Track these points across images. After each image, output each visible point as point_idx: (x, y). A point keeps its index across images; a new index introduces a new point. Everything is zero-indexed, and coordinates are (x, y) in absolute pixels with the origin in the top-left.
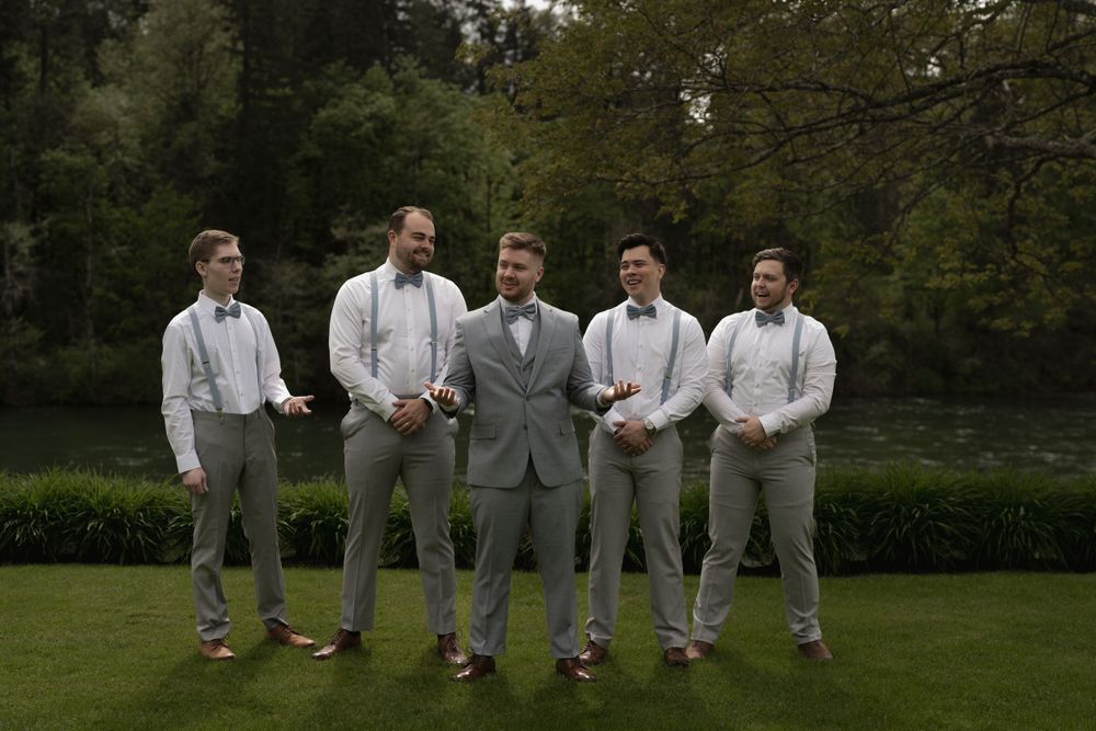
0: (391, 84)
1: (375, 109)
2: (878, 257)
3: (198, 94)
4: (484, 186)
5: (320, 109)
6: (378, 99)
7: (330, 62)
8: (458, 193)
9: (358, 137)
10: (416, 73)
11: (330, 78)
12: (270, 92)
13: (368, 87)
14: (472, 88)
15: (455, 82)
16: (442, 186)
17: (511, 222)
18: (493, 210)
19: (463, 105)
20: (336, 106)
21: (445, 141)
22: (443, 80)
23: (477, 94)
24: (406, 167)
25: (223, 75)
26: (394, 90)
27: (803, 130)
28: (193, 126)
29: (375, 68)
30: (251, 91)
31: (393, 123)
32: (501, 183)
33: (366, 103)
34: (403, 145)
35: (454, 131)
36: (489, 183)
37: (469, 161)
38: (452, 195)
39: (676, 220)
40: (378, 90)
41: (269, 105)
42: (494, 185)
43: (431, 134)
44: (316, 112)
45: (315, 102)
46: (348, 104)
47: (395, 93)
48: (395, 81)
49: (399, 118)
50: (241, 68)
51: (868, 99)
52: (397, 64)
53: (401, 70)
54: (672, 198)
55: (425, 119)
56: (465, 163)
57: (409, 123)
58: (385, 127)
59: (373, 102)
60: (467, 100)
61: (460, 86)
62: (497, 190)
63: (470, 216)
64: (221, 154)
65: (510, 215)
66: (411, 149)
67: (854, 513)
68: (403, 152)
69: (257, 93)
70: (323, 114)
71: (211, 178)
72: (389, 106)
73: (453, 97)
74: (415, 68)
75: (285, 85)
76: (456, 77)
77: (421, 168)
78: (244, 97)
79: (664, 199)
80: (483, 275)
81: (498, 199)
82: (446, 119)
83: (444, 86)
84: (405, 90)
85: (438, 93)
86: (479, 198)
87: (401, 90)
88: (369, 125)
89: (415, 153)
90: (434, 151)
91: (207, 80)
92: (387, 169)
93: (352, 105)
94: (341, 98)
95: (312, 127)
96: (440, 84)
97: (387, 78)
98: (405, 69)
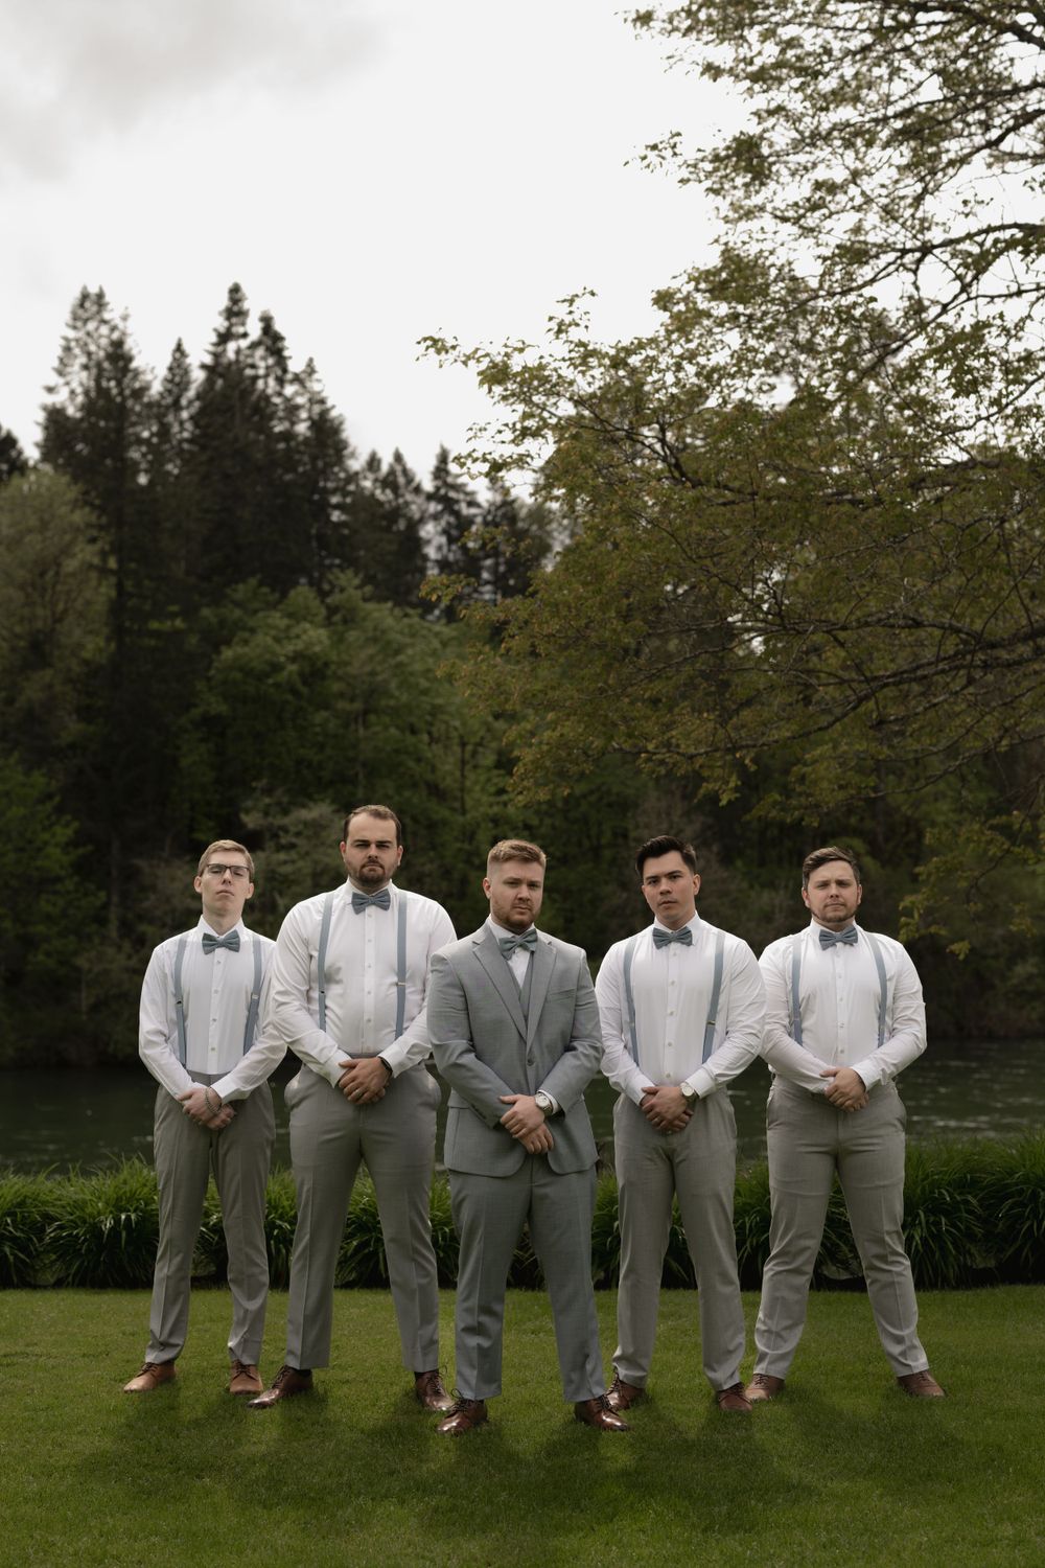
0: (323, 611)
1: (300, 645)
2: (1005, 847)
3: (53, 630)
4: (457, 749)
5: (223, 648)
6: (305, 632)
7: (237, 583)
8: (419, 760)
9: (277, 685)
10: (359, 593)
11: (238, 604)
12: (154, 625)
13: (290, 615)
14: (437, 612)
15: (413, 606)
16: (397, 751)
17: (492, 799)
18: (468, 783)
19: (424, 637)
20: (246, 642)
21: (399, 687)
22: (397, 604)
23: (443, 621)
24: (346, 726)
25: (88, 603)
26: (328, 618)
27: (891, 680)
28: (47, 675)
29: (300, 589)
30: (127, 624)
31: (326, 664)
32: (480, 744)
33: (289, 638)
34: (342, 695)
35: (412, 674)
36: (463, 745)
37: (433, 715)
38: (411, 764)
39: (724, 802)
40: (305, 619)
41: (153, 642)
42: (469, 748)
43: (380, 678)
44: (219, 653)
45: (217, 639)
46: (263, 639)
47: (328, 622)
48: (328, 608)
49: (334, 657)
50: (113, 593)
51: (978, 637)
52: (330, 583)
53: (337, 590)
54: (718, 772)
55: (371, 658)
56: (428, 718)
57: (347, 664)
58: (315, 671)
59: (298, 637)
60: (430, 630)
61: (420, 611)
62: (474, 754)
63: (436, 791)
64: (85, 713)
65: (492, 789)
66: (352, 700)
67: (974, 1201)
68: (342, 705)
69: (136, 627)
70: (228, 654)
71: (72, 746)
72: (321, 642)
73: (411, 626)
74: (357, 588)
75: (174, 616)
76: (413, 599)
77: (366, 726)
78: (118, 633)
79: (706, 773)
80: (456, 876)
81: (475, 767)
82: (401, 658)
83: (397, 611)
84: (340, 618)
85: (390, 621)
86: (447, 767)
87: (337, 618)
88: (293, 668)
89: (358, 706)
90: (383, 703)
91: (65, 611)
92: (318, 729)
93: (269, 640)
94: (253, 631)
95: (212, 672)
96: (392, 610)
97: (317, 602)
98: (342, 590)
